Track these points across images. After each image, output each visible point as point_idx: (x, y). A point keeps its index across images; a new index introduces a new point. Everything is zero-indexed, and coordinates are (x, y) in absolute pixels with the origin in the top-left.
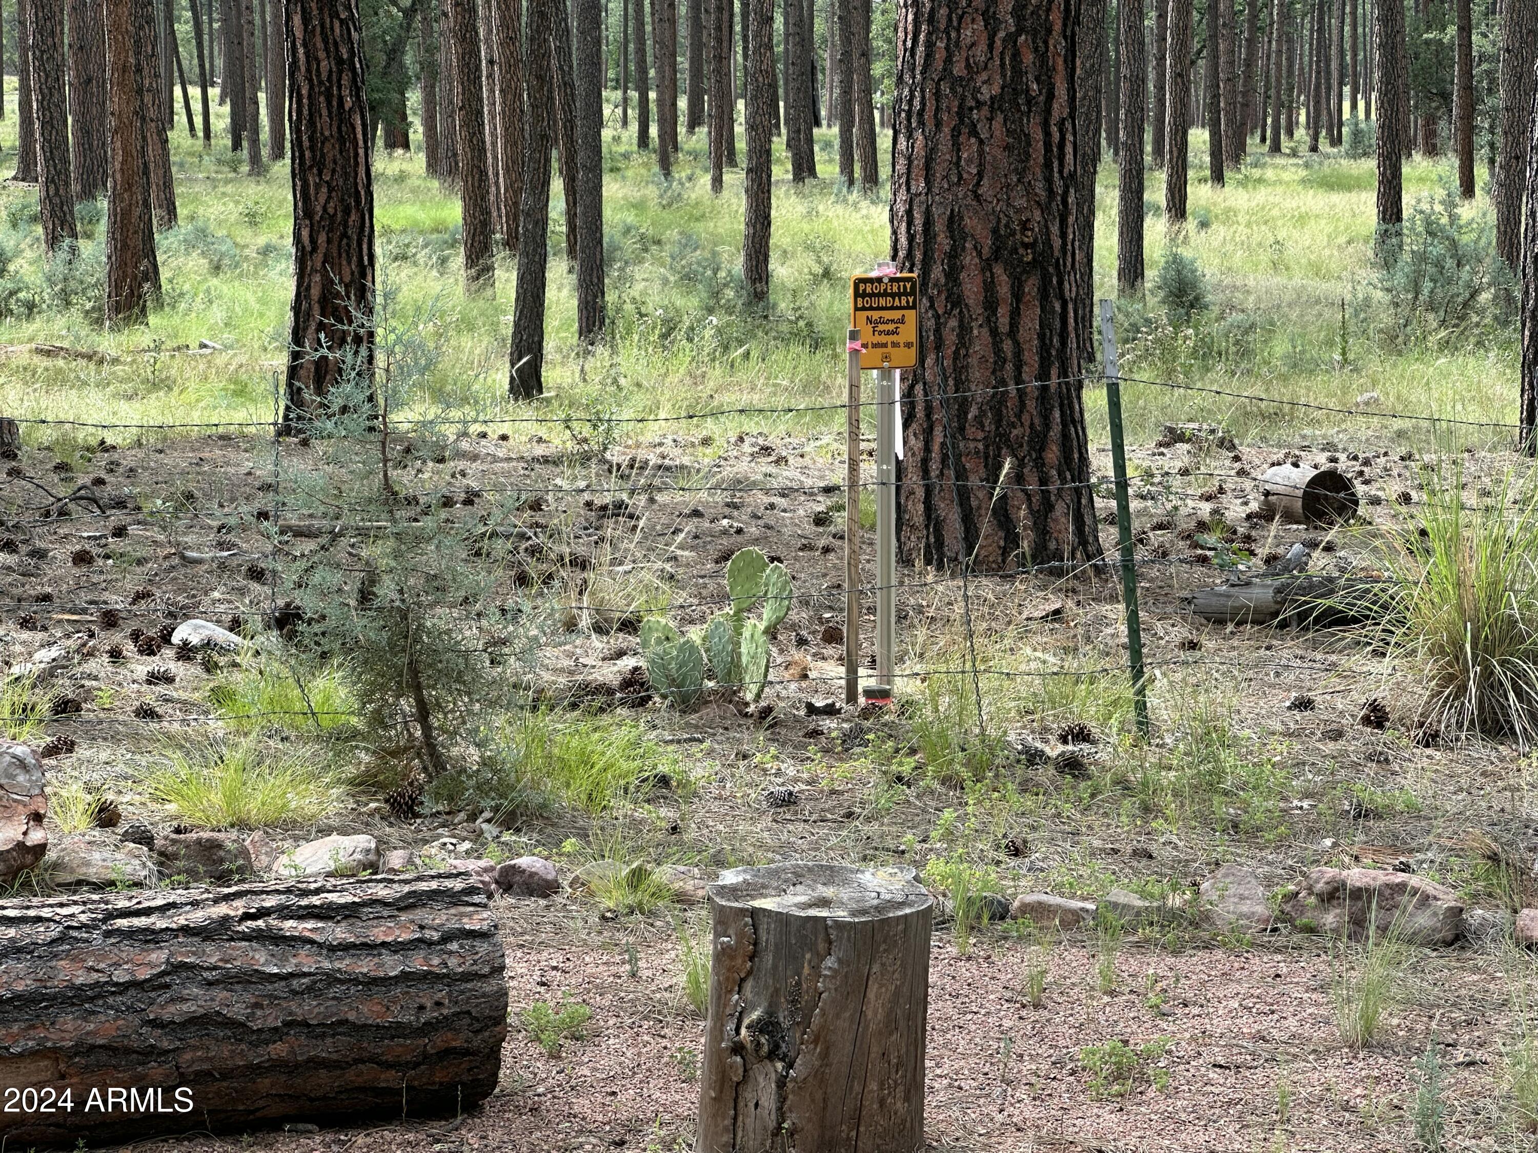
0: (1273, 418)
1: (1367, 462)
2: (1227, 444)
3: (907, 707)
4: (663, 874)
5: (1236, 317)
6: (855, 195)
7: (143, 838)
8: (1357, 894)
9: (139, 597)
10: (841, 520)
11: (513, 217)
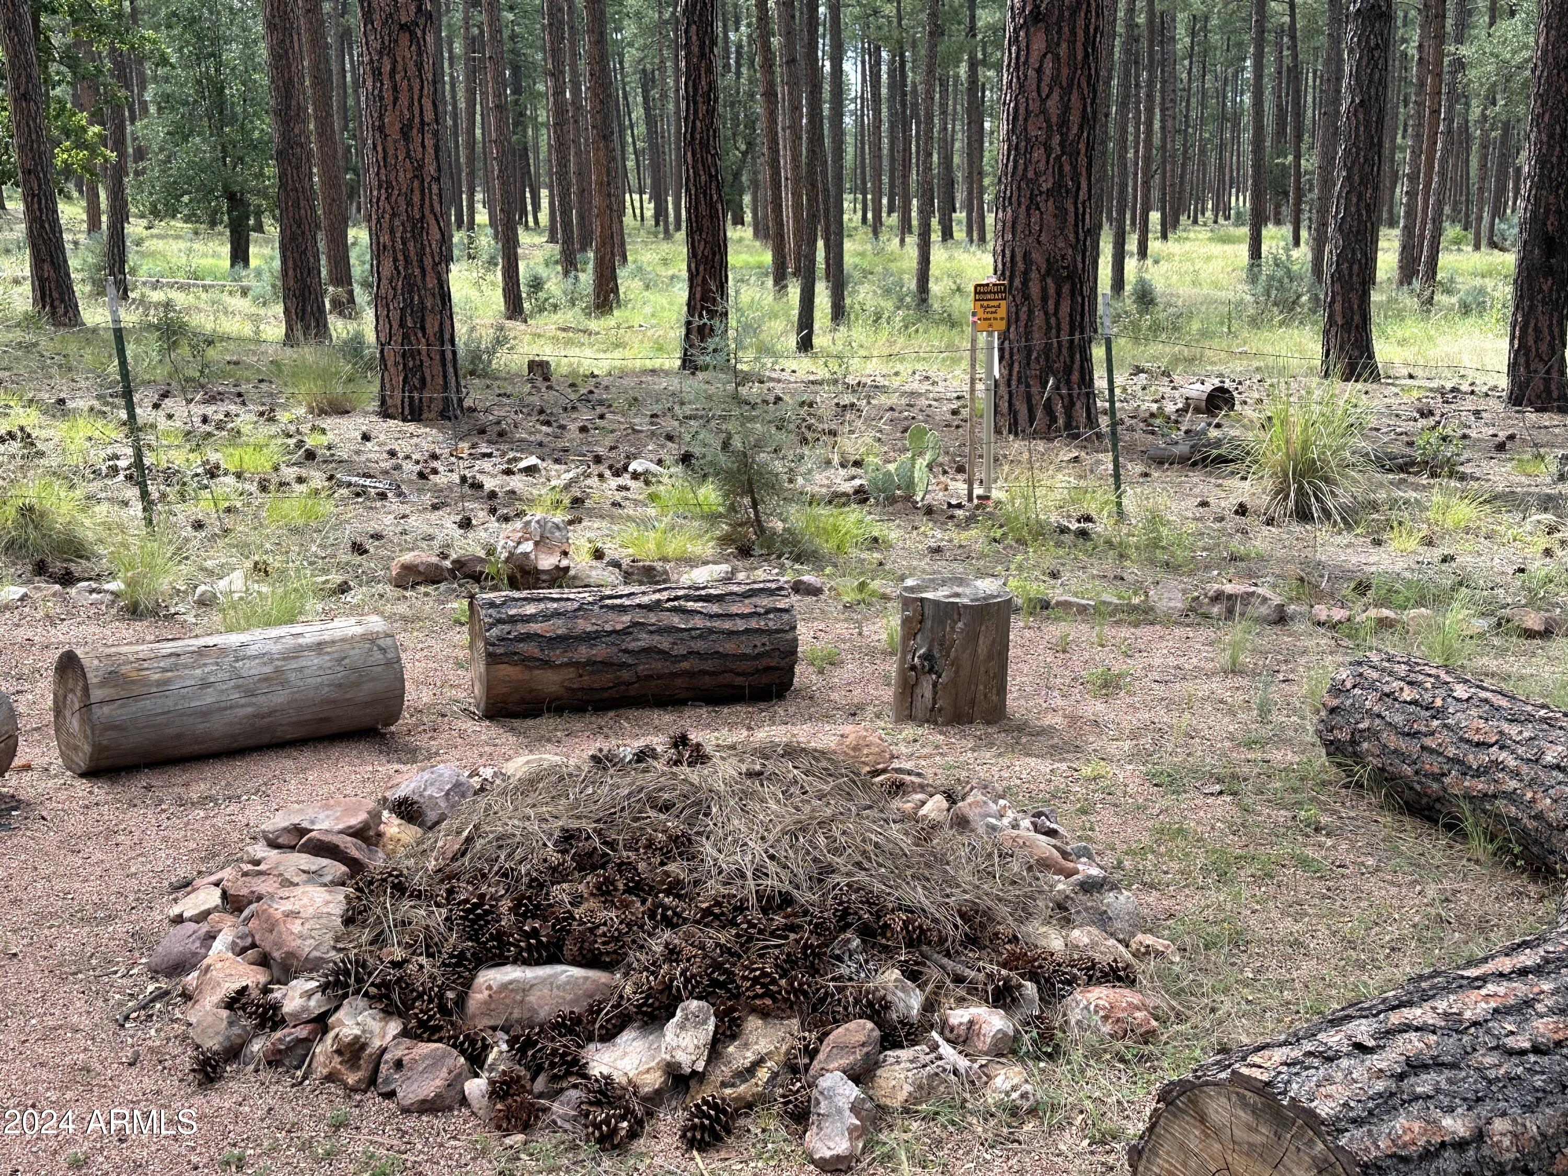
0: (1191, 361)
1: (1240, 383)
2: (1167, 374)
3: (999, 503)
4: (875, 584)
5: (1172, 310)
6: (973, 248)
7: (616, 564)
8: (1230, 597)
9: (612, 448)
10: (965, 413)
11: (798, 260)
